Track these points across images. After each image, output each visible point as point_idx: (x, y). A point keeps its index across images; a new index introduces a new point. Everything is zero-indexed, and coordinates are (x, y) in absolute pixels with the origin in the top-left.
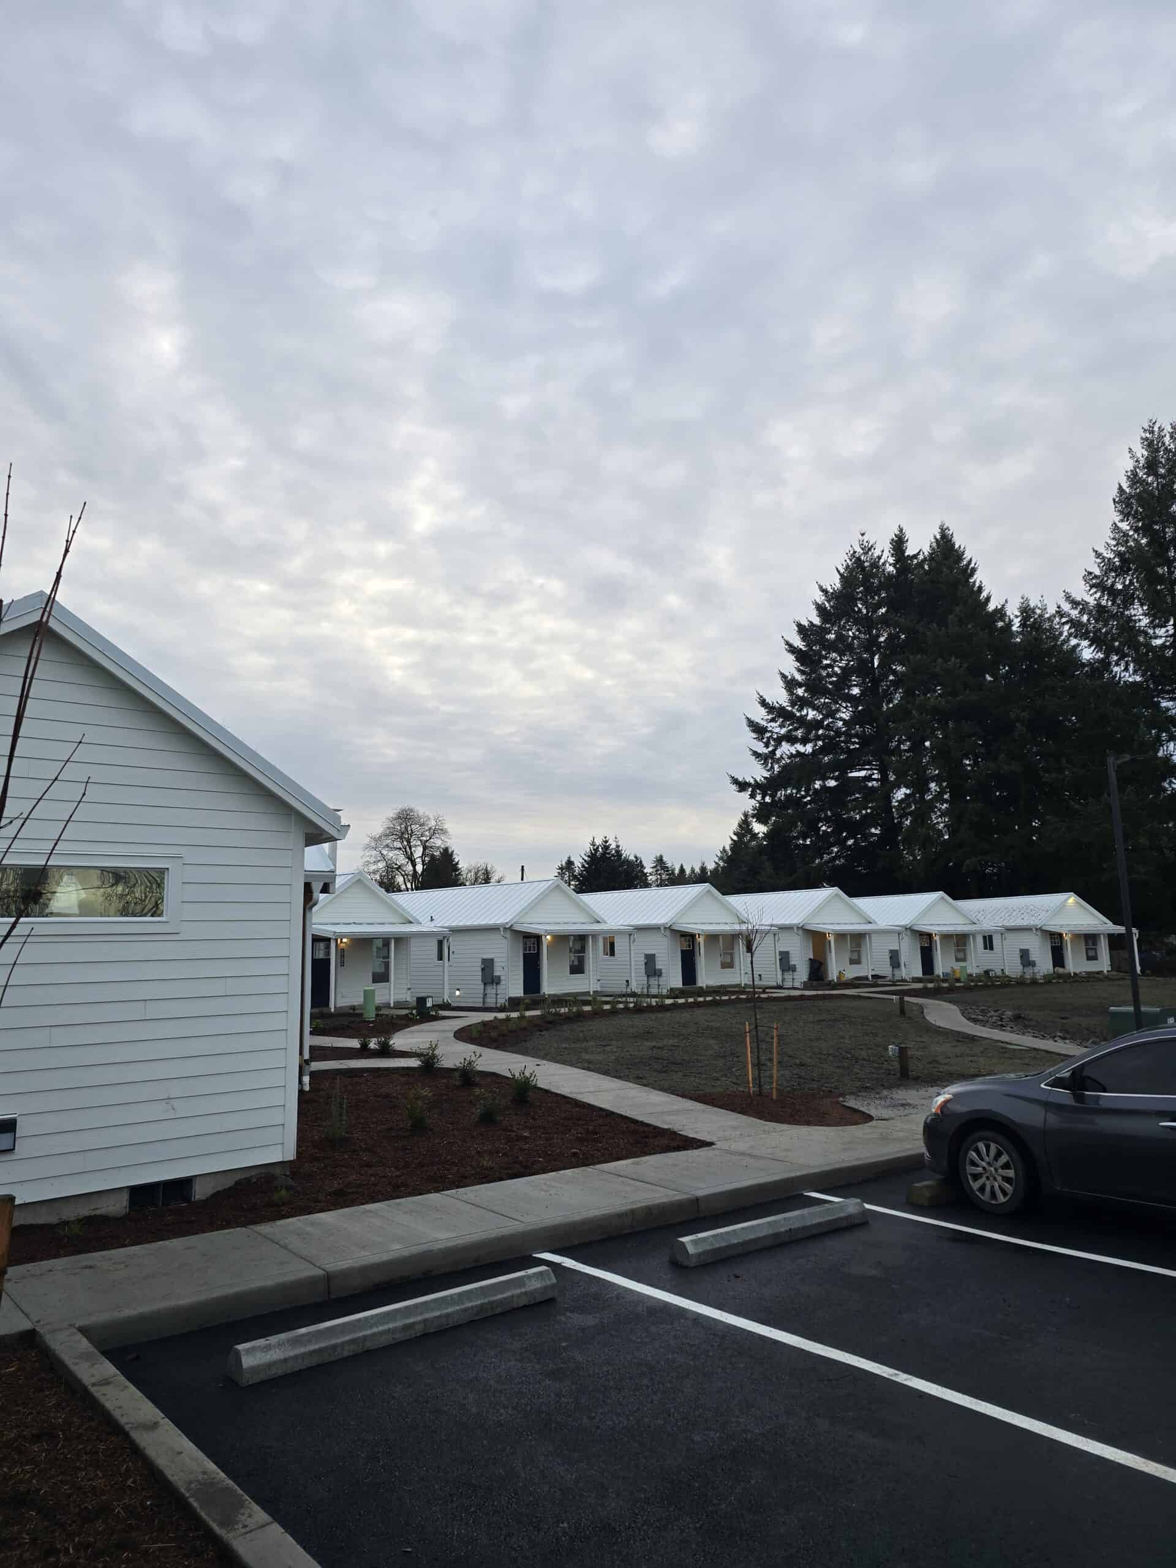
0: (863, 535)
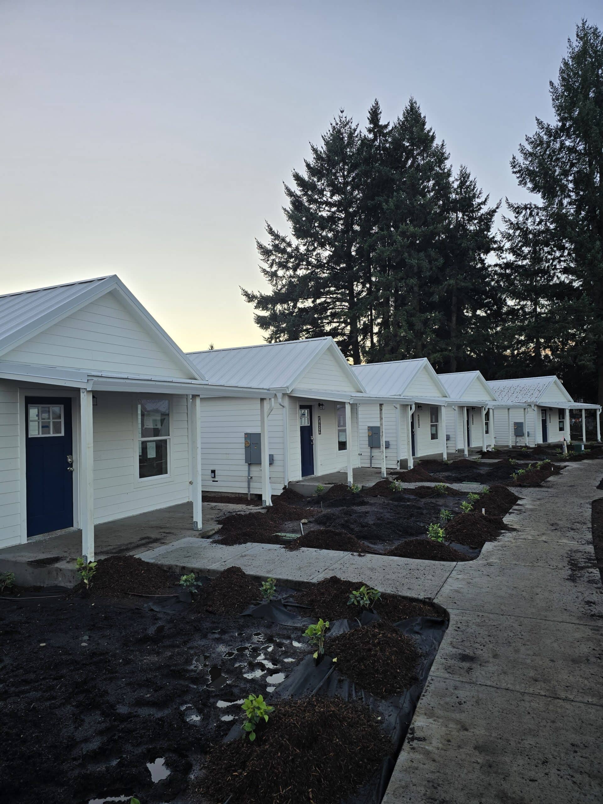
0: (342, 112)
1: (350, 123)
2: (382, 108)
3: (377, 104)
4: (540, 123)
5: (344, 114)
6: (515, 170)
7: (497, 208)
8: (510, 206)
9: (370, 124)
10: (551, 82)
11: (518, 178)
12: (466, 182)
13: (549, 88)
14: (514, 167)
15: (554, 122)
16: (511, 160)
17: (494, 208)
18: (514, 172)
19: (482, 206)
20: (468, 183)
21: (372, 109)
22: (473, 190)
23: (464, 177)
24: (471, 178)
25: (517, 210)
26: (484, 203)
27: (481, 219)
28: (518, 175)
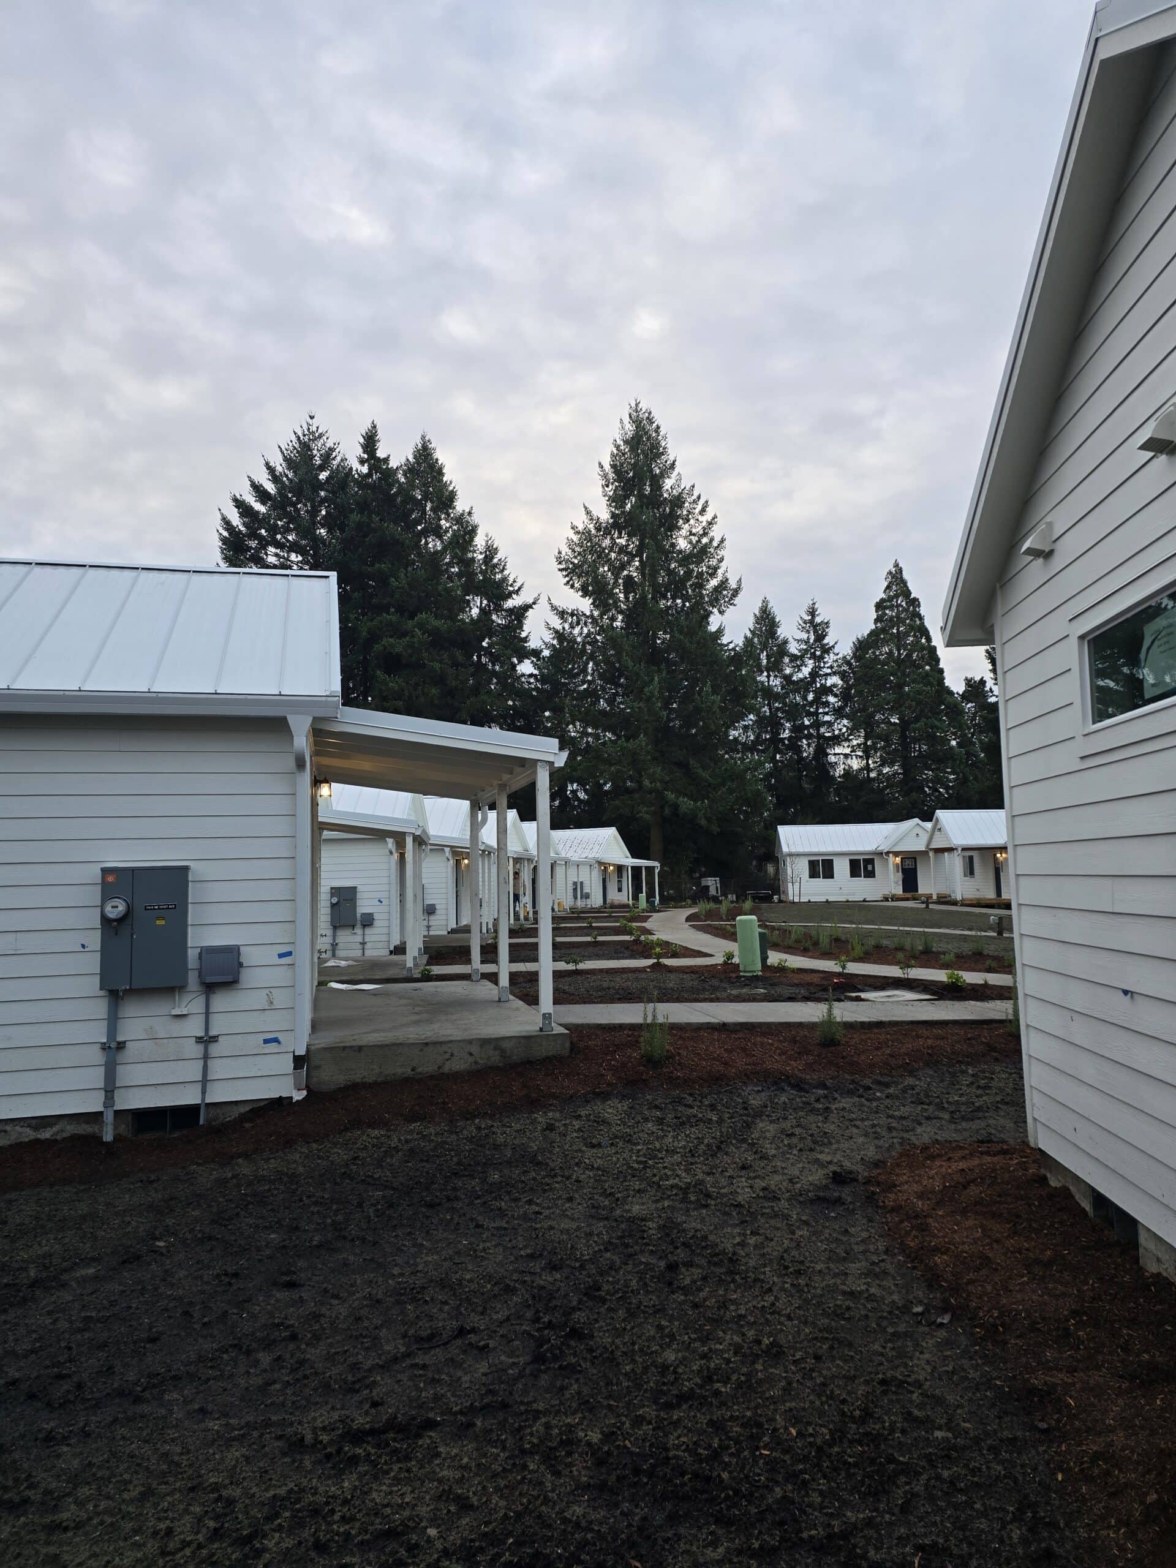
0: (312, 418)
1: (325, 438)
2: (380, 435)
3: (375, 427)
4: (588, 512)
5: (315, 423)
6: (562, 567)
7: (534, 603)
8: (554, 608)
9: (364, 453)
10: (600, 464)
11: (567, 576)
12: (493, 558)
13: (599, 470)
14: (560, 563)
15: (604, 513)
16: (557, 554)
17: (531, 601)
18: (561, 570)
19: (514, 596)
20: (495, 561)
21: (367, 433)
22: (502, 571)
23: (491, 552)
24: (499, 556)
25: (562, 614)
26: (517, 592)
27: (511, 611)
28: (564, 573)
